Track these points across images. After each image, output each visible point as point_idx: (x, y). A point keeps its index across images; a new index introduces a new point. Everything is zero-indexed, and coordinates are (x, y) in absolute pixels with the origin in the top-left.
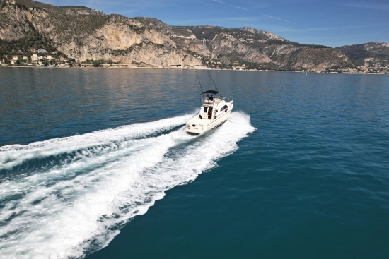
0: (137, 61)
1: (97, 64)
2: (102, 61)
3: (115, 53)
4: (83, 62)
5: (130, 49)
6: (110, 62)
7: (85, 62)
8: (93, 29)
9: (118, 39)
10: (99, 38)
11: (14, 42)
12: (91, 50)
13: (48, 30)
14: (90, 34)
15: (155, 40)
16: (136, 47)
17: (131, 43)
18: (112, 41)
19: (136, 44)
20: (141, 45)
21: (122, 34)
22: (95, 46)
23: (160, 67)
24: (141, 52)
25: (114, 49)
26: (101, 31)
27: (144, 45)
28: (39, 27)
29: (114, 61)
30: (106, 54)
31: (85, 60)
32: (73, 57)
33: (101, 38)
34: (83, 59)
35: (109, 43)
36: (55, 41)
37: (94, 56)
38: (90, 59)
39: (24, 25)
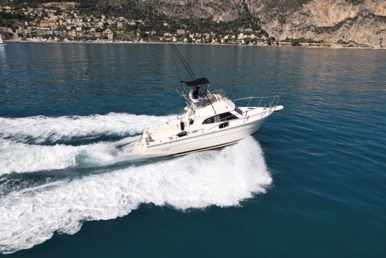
0: (344, 40)
1: (296, 43)
2: (302, 40)
3: (319, 31)
4: (282, 41)
5: (339, 25)
6: (311, 41)
7: (284, 41)
8: (301, 5)
9: (327, 13)
10: (304, 14)
11: (230, 23)
12: (293, 28)
13: (259, 9)
14: (296, 10)
15: (379, 10)
16: (348, 22)
17: (343, 17)
18: (318, 17)
19: (350, 19)
20: (356, 18)
21: (333, 7)
22: (298, 23)
23: (377, 47)
24: (353, 28)
25: (320, 25)
26: (309, 6)
27: (360, 18)
28: (252, 7)
29: (315, 40)
30: (308, 33)
31: (284, 38)
32: (273, 36)
33: (307, 14)
34: (283, 37)
35: (315, 19)
36: (262, 20)
37: (295, 34)
38: (290, 37)
39: (240, 7)
